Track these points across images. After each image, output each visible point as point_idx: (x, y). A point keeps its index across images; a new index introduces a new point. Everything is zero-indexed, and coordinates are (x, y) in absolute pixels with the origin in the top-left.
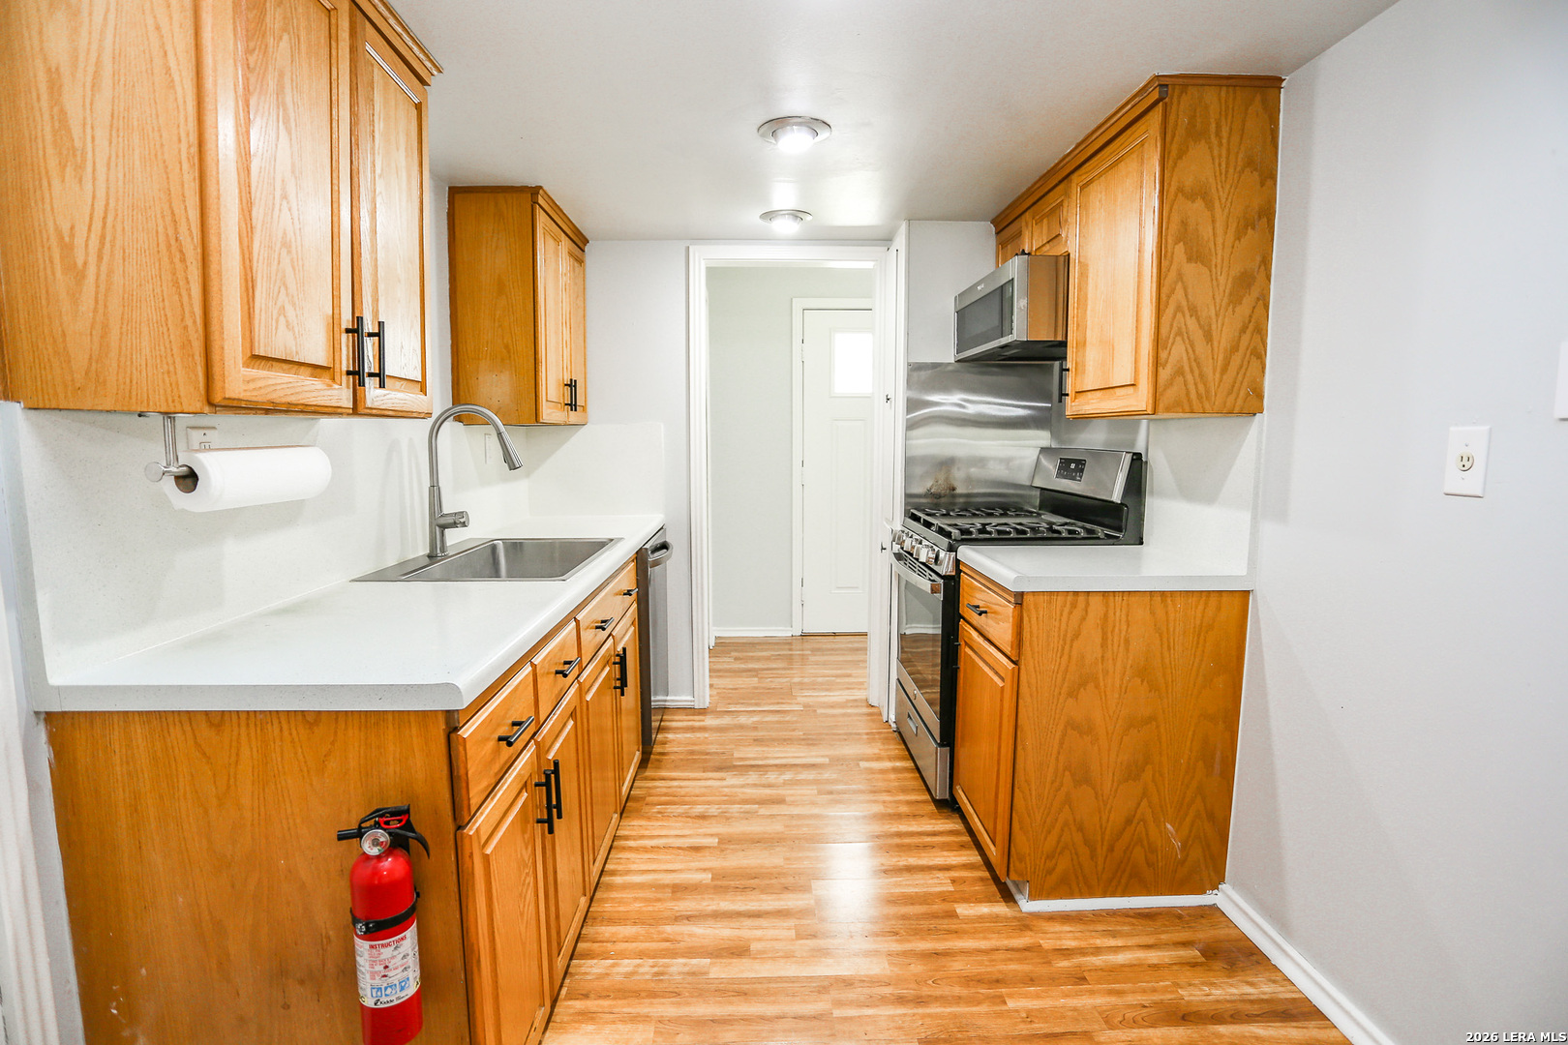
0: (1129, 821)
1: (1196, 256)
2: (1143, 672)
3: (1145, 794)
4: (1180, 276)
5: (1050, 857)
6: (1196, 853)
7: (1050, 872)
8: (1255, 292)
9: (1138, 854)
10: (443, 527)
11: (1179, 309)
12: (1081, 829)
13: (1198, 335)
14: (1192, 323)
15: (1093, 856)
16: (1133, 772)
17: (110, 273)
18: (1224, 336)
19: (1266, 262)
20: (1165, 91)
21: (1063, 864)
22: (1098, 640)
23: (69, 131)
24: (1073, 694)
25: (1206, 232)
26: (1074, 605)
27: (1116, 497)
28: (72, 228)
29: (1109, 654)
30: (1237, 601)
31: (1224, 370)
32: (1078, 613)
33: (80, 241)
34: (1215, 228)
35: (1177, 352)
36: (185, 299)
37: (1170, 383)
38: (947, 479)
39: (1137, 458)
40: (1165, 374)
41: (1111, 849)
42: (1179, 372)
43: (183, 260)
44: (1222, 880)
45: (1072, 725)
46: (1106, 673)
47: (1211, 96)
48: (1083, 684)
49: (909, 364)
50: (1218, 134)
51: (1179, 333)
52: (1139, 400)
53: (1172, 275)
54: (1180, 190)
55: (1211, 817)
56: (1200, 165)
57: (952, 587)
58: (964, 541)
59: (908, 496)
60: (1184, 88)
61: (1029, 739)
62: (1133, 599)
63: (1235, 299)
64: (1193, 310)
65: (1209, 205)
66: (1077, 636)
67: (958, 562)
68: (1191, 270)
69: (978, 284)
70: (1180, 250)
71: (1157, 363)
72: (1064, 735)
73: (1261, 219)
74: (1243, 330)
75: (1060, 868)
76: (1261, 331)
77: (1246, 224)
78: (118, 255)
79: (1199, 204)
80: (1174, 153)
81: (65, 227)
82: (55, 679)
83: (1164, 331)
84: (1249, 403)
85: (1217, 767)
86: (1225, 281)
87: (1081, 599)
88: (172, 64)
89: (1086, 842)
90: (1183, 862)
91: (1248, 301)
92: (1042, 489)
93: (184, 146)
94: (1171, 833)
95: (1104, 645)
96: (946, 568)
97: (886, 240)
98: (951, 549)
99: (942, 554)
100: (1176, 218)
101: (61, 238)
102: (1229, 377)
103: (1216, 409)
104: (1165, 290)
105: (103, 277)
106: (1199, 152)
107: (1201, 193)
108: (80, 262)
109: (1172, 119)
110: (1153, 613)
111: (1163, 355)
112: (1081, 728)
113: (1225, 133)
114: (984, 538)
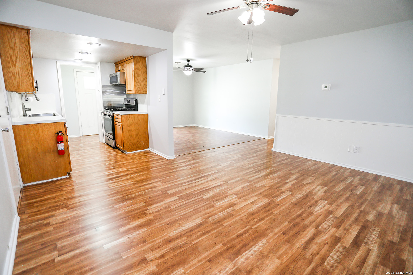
0: (137, 141)
1: (139, 76)
2: (137, 123)
3: (139, 137)
4: (137, 78)
5: (129, 147)
6: (145, 144)
7: (129, 148)
8: (145, 80)
9: (139, 145)
10: (26, 111)
11: (137, 82)
12: (132, 143)
13: (139, 85)
14: (139, 84)
15: (134, 146)
16: (137, 135)
17: (20, 77)
18: (142, 85)
19: (146, 77)
20: (134, 57)
21: (130, 147)
22: (131, 120)
23: (13, 62)
24: (129, 126)
25: (139, 73)
26: (128, 116)
27: (134, 104)
28: (14, 72)
29: (133, 122)
30: (147, 115)
31: (143, 89)
32: (128, 117)
33: (15, 73)
34: (140, 73)
35: (137, 87)
36: (30, 80)
37: (137, 90)
38: (110, 103)
39: (136, 99)
40: (136, 89)
41: (136, 145)
42: (138, 89)
43: (30, 76)
44: (149, 147)
45: (129, 130)
46: (133, 124)
47: (139, 58)
48: (130, 125)
49: (102, 85)
50: (140, 62)
51: (137, 84)
52: (133, 92)
53: (136, 78)
54: (136, 68)
55: (147, 140)
56: (138, 66)
57: (113, 117)
58: (114, 111)
59: (104, 107)
60: (136, 57)
61: (124, 133)
62: (135, 115)
63: (143, 81)
64: (139, 82)
65: (139, 70)
66: (129, 120)
67: (113, 114)
68: (138, 77)
69: (113, 74)
70: (137, 76)
71: (135, 88)
72: (128, 132)
73: (145, 72)
74: (144, 84)
75: (130, 148)
76: (146, 85)
77: (144, 73)
78: (21, 76)
79: (138, 70)
80: (135, 64)
81: (13, 72)
82: (13, 121)
83: (135, 84)
84: (146, 93)
85: (147, 134)
86: (142, 79)
87: (129, 115)
88: (27, 56)
89: (133, 144)
90: (144, 146)
91: (145, 81)
92: (125, 104)
93: (29, 65)
94: (142, 142)
95: (132, 121)
96: (112, 115)
97: (96, 64)
98: (112, 112)
99: (111, 113)
100: (136, 72)
101: (13, 73)
102: (143, 90)
103: (142, 93)
104: (135, 80)
105: (19, 78)
106: (138, 64)
107: (138, 69)
108: (15, 76)
109: (135, 60)
110: (137, 116)
111: (136, 87)
112: (131, 131)
113: (141, 63)
114: (116, 110)
